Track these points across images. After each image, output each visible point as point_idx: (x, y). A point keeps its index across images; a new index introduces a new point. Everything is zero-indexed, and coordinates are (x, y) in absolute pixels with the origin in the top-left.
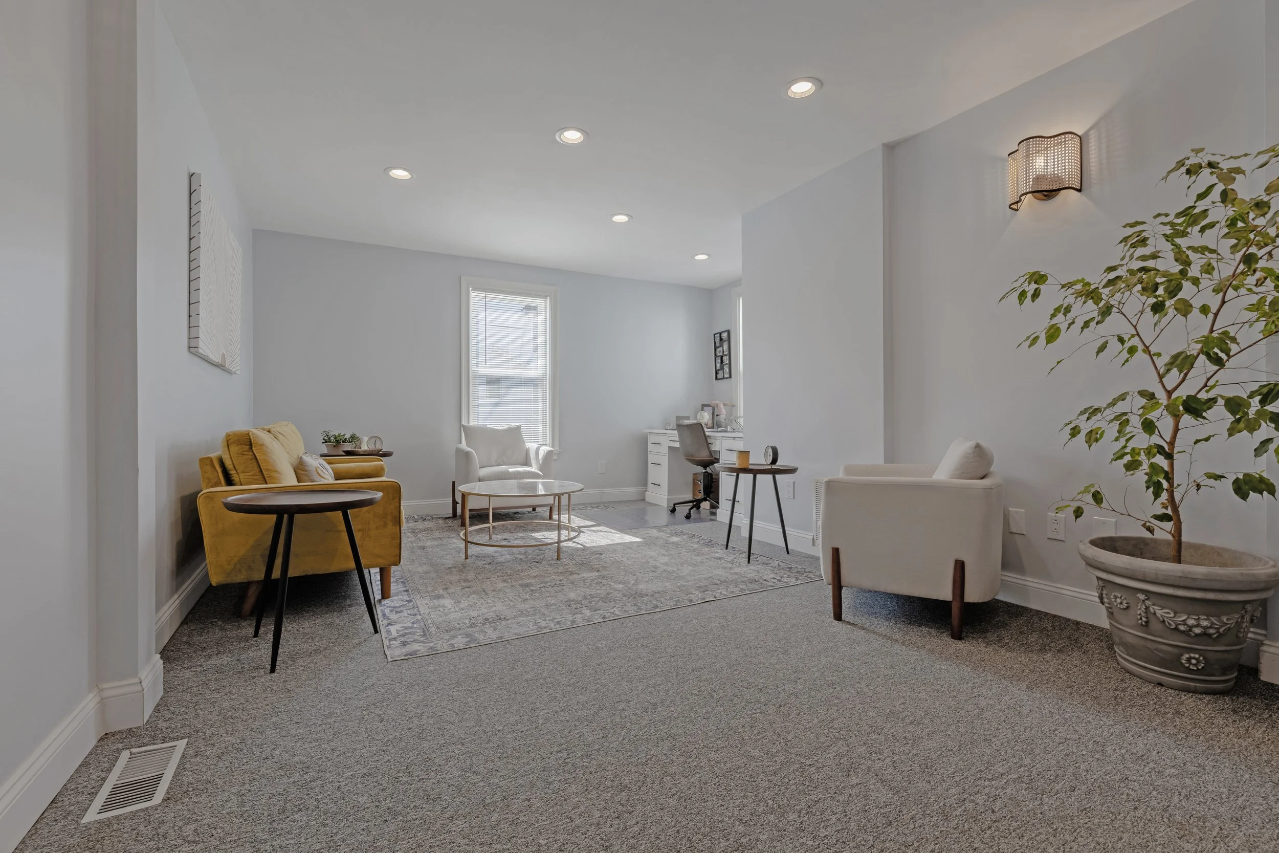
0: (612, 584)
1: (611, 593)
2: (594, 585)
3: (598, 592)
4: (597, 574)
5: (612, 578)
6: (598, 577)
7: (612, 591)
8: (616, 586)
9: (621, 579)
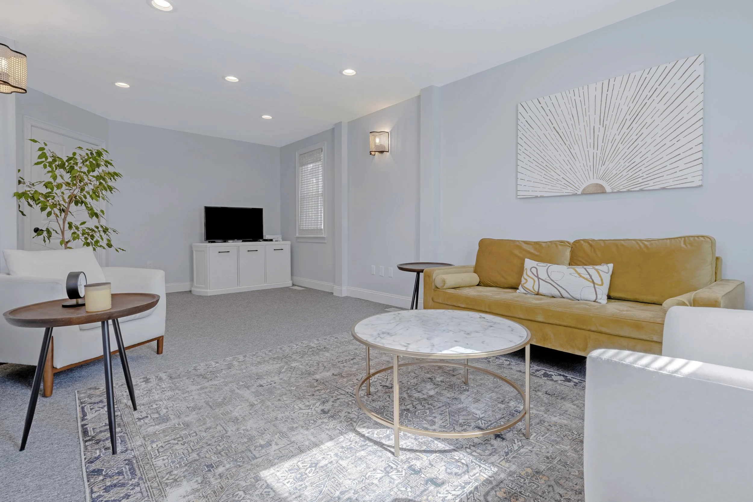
0: (300, 366)
1: (300, 358)
2: (315, 364)
3: (310, 358)
4: (317, 377)
5: (302, 373)
6: (314, 373)
7: (299, 359)
8: (297, 364)
9: (294, 373)
